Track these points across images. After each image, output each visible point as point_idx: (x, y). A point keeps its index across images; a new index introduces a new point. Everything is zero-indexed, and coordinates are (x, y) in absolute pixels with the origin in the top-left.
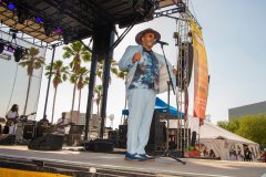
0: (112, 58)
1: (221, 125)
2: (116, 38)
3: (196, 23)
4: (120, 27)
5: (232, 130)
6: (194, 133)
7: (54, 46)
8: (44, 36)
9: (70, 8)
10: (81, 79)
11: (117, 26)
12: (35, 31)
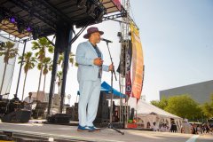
0: (70, 51)
1: (154, 103)
2: (74, 36)
3: (135, 25)
4: (77, 27)
5: (162, 107)
6: (133, 110)
7: (25, 41)
8: (17, 33)
9: (38, 12)
10: (46, 67)
11: (75, 26)
12: (10, 28)
